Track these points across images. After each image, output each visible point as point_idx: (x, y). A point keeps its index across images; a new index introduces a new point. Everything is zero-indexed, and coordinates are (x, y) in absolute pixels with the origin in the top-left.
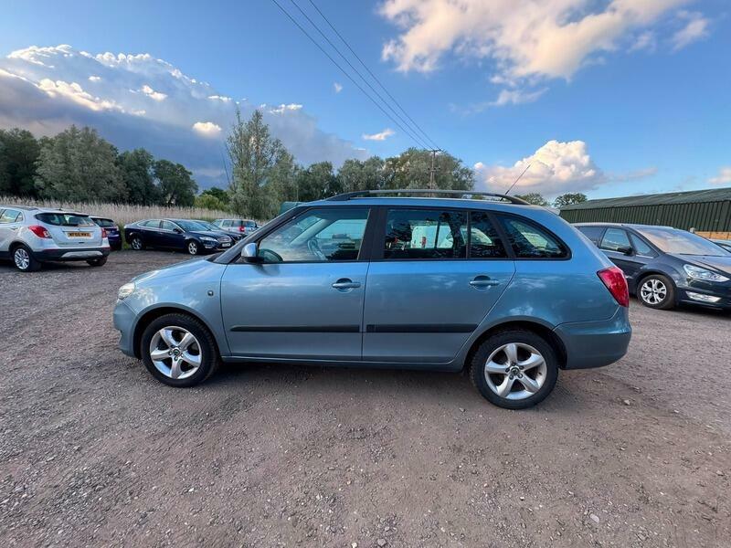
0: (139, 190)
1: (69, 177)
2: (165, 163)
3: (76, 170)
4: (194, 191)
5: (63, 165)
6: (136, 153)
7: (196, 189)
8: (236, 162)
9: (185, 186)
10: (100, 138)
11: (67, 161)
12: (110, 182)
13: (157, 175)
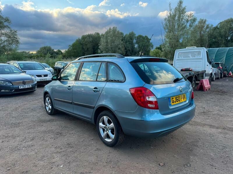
0: (130, 50)
1: (107, 48)
2: (140, 36)
3: (109, 45)
4: (151, 48)
5: (106, 44)
6: (130, 34)
7: (152, 47)
8: (167, 30)
9: (148, 46)
10: (118, 30)
11: (107, 42)
12: (119, 49)
13: (137, 43)
